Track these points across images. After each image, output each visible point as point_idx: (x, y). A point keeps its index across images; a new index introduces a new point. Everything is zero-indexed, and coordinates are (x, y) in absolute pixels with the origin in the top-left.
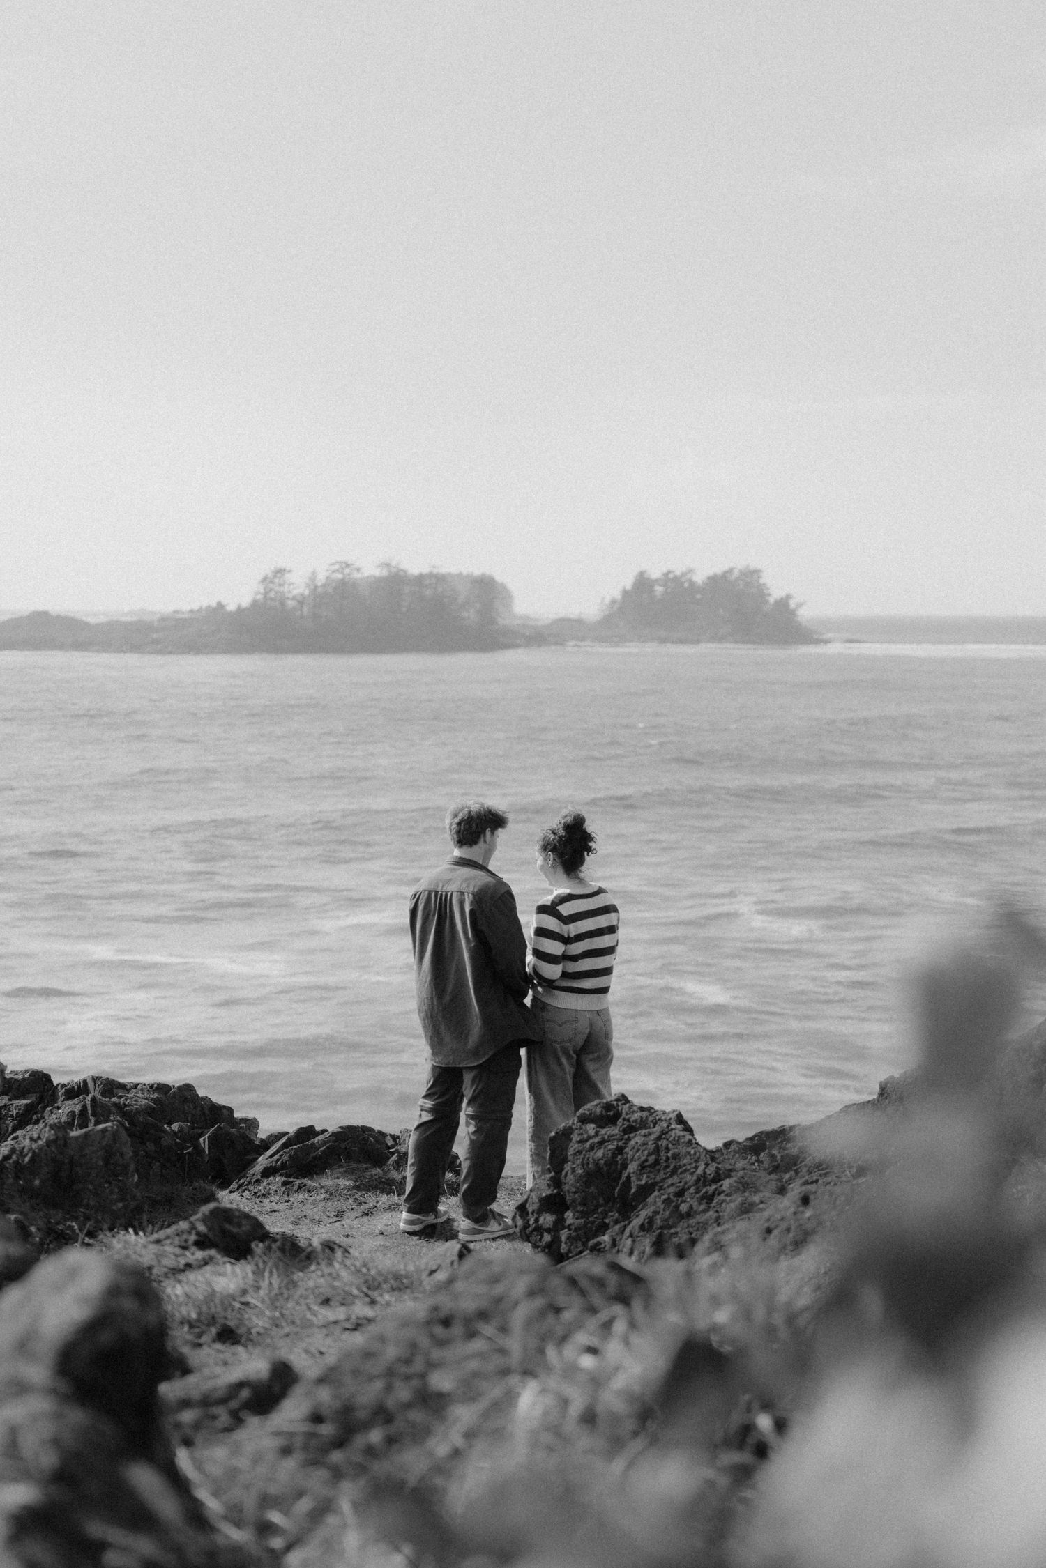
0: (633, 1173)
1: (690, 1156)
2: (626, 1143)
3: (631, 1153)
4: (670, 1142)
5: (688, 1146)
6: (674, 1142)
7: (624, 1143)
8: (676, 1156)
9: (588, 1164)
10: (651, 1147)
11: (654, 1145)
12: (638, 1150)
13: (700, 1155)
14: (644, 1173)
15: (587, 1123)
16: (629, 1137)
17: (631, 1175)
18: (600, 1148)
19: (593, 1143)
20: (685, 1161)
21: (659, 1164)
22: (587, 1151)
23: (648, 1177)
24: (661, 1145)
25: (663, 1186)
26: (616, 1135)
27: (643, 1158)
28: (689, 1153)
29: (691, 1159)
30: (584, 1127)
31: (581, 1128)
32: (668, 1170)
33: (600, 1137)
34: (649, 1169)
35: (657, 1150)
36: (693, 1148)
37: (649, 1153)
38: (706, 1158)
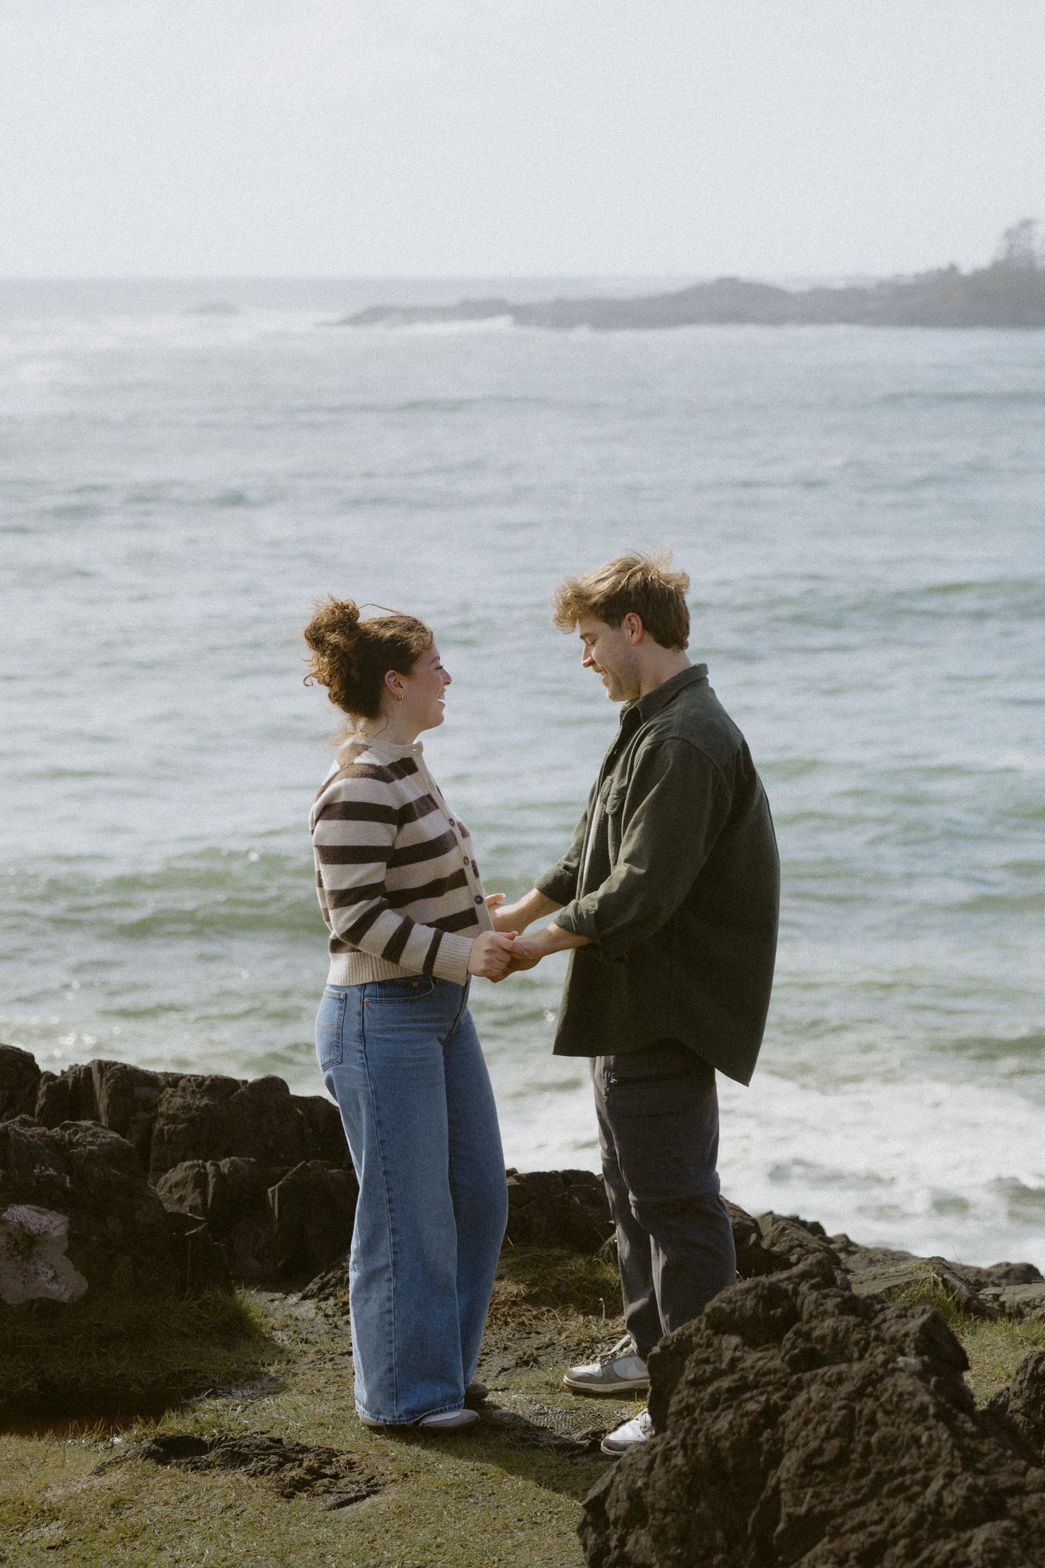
0: (786, 1481)
1: (919, 1446)
2: (789, 1398)
3: (793, 1426)
4: (881, 1405)
5: (917, 1423)
6: (889, 1407)
7: (782, 1398)
8: (889, 1447)
9: (695, 1445)
10: (836, 1415)
11: (843, 1412)
12: (806, 1423)
13: (940, 1448)
14: (809, 1485)
15: (724, 1334)
16: (799, 1380)
17: (783, 1486)
18: (730, 1407)
19: (718, 1391)
20: (905, 1461)
21: (849, 1461)
22: (702, 1410)
23: (816, 1495)
24: (861, 1412)
25: (843, 1524)
26: (775, 1371)
27: (814, 1444)
28: (916, 1439)
29: (919, 1457)
30: (716, 1342)
31: (709, 1345)
32: (864, 1481)
33: (736, 1376)
34: (821, 1475)
35: (847, 1428)
36: (929, 1429)
37: (828, 1431)
38: (953, 1457)
